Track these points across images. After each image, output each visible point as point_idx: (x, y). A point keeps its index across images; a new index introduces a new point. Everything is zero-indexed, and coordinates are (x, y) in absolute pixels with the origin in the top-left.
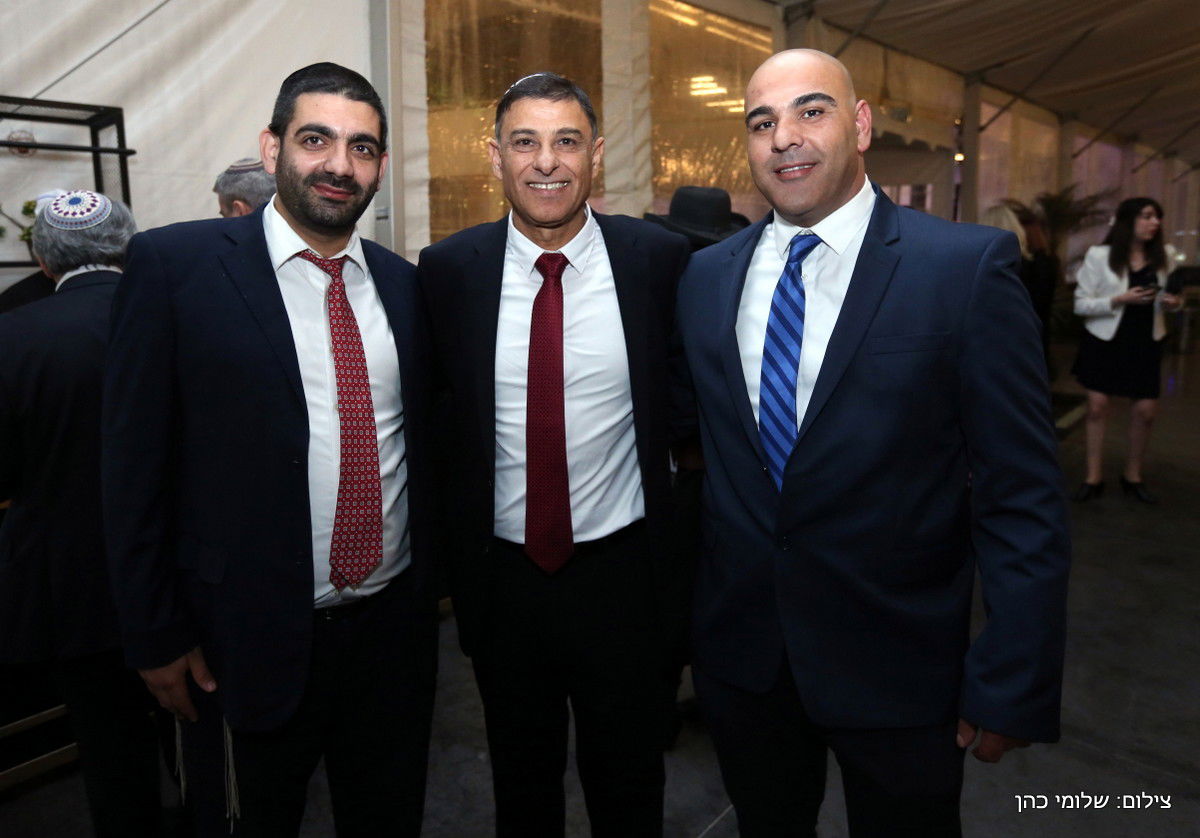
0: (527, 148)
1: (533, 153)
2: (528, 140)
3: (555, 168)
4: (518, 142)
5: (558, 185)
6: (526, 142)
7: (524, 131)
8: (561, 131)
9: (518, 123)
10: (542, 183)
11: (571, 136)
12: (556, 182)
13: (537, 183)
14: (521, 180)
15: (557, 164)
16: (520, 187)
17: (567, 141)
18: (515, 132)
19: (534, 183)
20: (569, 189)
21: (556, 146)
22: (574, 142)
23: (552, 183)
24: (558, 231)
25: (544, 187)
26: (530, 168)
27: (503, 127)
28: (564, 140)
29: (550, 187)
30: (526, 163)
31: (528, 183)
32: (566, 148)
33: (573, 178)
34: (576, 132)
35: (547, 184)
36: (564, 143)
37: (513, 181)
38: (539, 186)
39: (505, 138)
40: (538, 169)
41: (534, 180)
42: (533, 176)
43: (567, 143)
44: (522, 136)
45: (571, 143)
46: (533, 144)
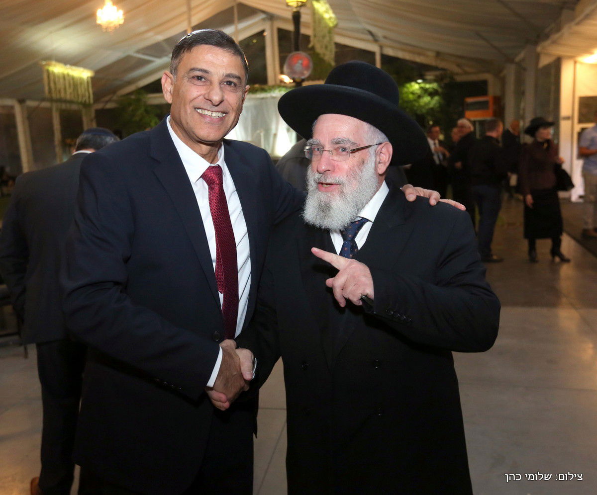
0: (201, 83)
1: (205, 87)
2: (201, 77)
3: (221, 102)
4: (193, 77)
5: (220, 114)
6: (199, 78)
8: (228, 76)
9: (195, 63)
10: (208, 110)
11: (235, 80)
12: (219, 112)
13: (205, 109)
14: (191, 105)
15: (223, 99)
17: (229, 83)
18: (193, 69)
19: (202, 109)
21: (222, 86)
22: (235, 85)
23: (216, 112)
25: (209, 113)
26: (201, 97)
27: (181, 63)
29: (214, 114)
30: (199, 93)
31: (195, 108)
32: (228, 88)
33: (231, 111)
34: (239, 78)
35: (212, 112)
37: (185, 105)
38: (206, 112)
40: (208, 100)
41: (202, 107)
42: (202, 104)
43: (230, 85)
44: (198, 73)
45: (233, 85)
46: (203, 80)
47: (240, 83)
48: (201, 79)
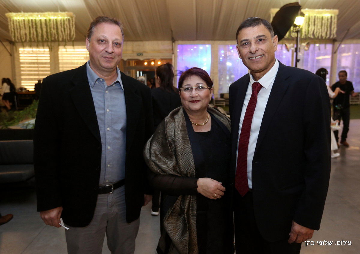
0: (247, 46)
1: (249, 47)
2: (247, 43)
3: (257, 51)
4: (243, 44)
6: (246, 44)
8: (258, 37)
9: (242, 38)
10: (253, 57)
11: (262, 38)
12: (259, 56)
15: (258, 49)
17: (261, 40)
18: (242, 41)
20: (264, 57)
21: (257, 43)
22: (264, 40)
23: (257, 56)
24: (262, 73)
26: (249, 53)
27: (239, 40)
28: (260, 39)
29: (257, 58)
31: (249, 58)
33: (265, 53)
34: (263, 36)
35: (255, 57)
36: (260, 41)
38: (253, 58)
40: (251, 52)
42: (250, 55)
43: (261, 41)
44: (244, 42)
45: (262, 40)
46: (248, 44)
47: (266, 37)
48: (247, 44)
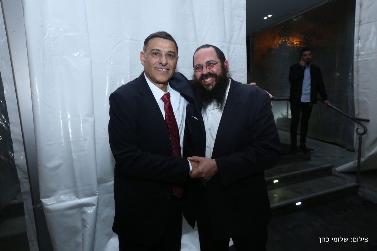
7: (156, 50)
16: (153, 69)
39: (148, 51)
